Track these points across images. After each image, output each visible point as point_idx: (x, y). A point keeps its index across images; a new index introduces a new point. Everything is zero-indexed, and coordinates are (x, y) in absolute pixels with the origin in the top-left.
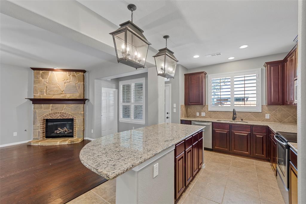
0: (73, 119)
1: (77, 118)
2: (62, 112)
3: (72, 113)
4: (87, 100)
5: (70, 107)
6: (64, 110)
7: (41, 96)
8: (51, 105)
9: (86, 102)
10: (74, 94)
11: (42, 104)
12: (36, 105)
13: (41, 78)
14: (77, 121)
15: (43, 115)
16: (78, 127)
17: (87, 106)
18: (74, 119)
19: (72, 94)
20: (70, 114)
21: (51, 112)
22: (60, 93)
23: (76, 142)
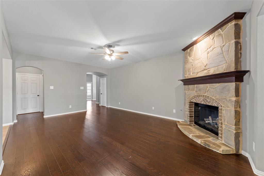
0: (218, 108)
1: (224, 107)
2: (205, 95)
3: (217, 97)
4: (247, 74)
5: (214, 89)
6: (207, 92)
7: (189, 76)
8: (196, 85)
9: (245, 77)
10: (220, 67)
11: (189, 85)
12: (186, 86)
13: (189, 57)
14: (224, 112)
15: (190, 97)
16: (226, 123)
17: (248, 86)
18: (220, 108)
19: (216, 68)
20: (214, 98)
21: (196, 94)
22: (203, 69)
23: (214, 150)
